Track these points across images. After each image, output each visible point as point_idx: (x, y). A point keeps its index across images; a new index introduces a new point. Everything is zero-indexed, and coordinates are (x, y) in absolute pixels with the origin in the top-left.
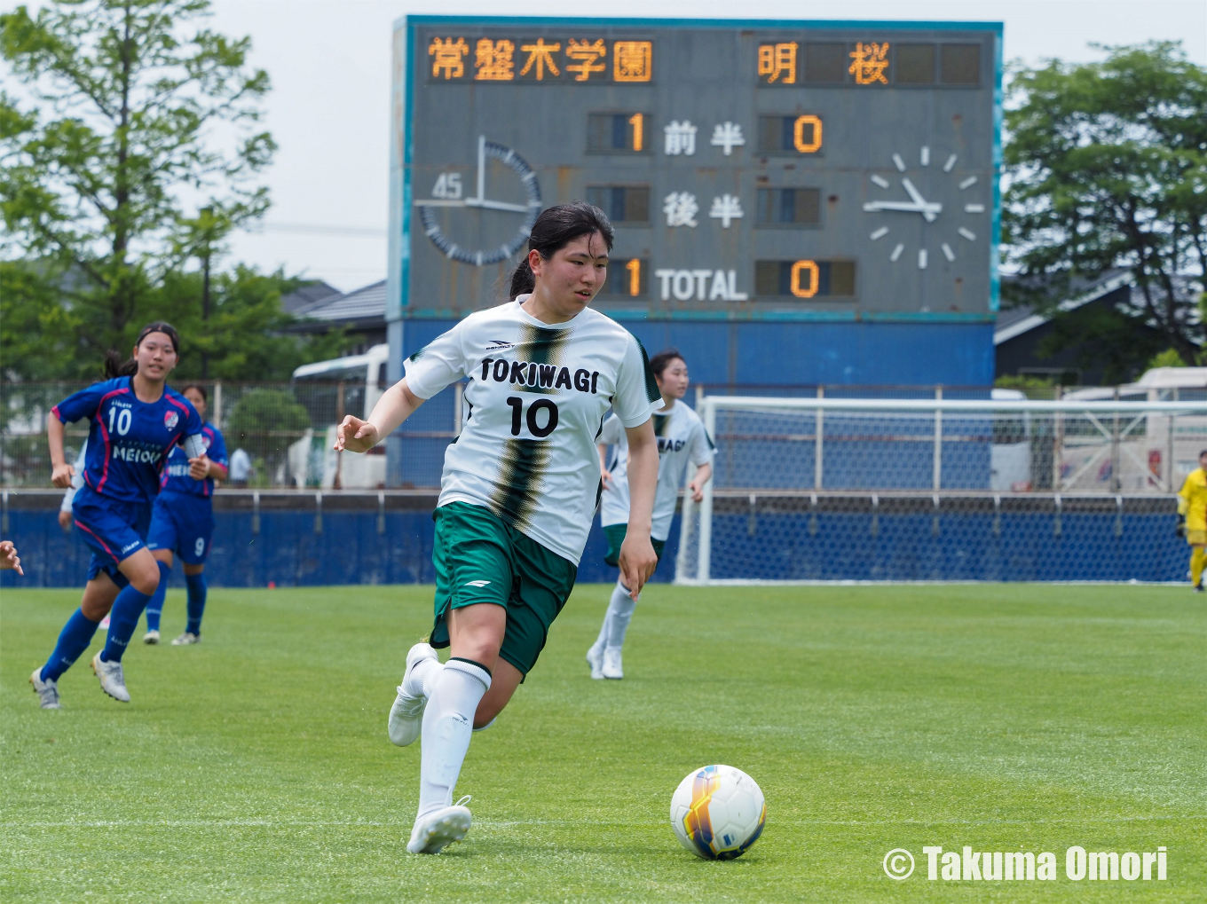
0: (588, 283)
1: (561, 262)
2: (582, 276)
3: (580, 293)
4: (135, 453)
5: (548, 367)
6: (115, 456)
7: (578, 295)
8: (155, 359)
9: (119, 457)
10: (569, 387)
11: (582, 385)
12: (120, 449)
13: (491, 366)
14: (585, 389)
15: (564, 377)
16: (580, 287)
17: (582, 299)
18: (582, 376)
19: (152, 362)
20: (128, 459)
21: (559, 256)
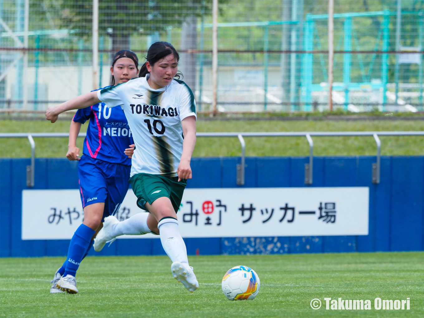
0: (169, 75)
1: (157, 67)
2: (166, 72)
3: (166, 79)
4: (117, 130)
5: (157, 107)
6: (105, 134)
7: (165, 80)
8: (124, 75)
9: (107, 134)
10: (166, 115)
11: (172, 114)
12: (107, 129)
13: (135, 108)
14: (173, 115)
15: (164, 111)
16: (166, 76)
17: (167, 81)
18: (171, 111)
19: (122, 76)
20: (113, 135)
21: (156, 65)
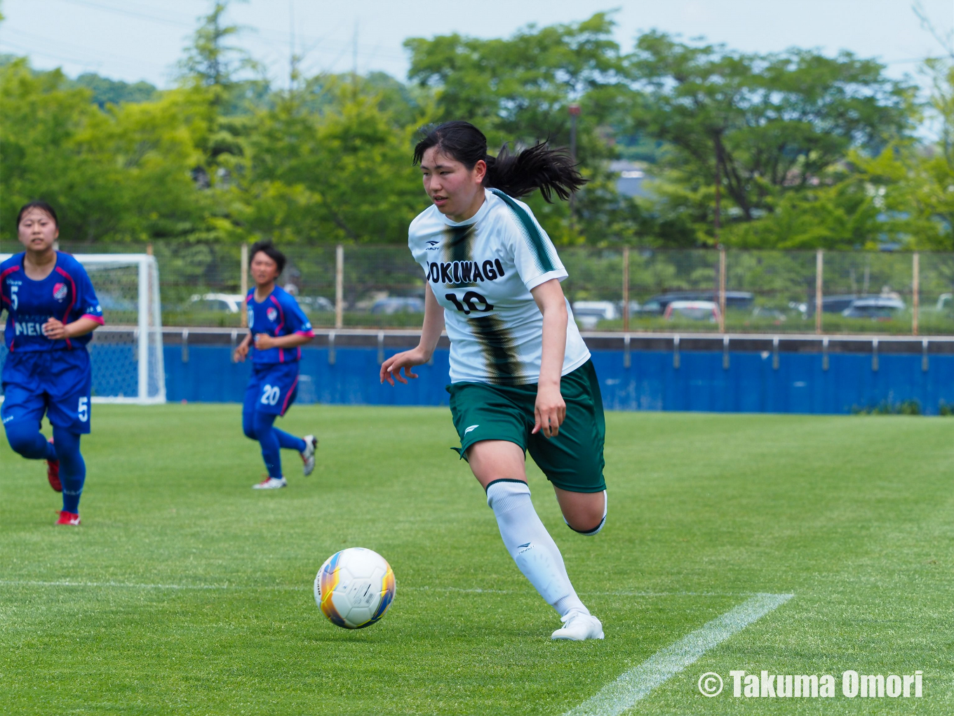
5: (467, 263)
10: (482, 279)
14: (495, 277)
15: (477, 271)
